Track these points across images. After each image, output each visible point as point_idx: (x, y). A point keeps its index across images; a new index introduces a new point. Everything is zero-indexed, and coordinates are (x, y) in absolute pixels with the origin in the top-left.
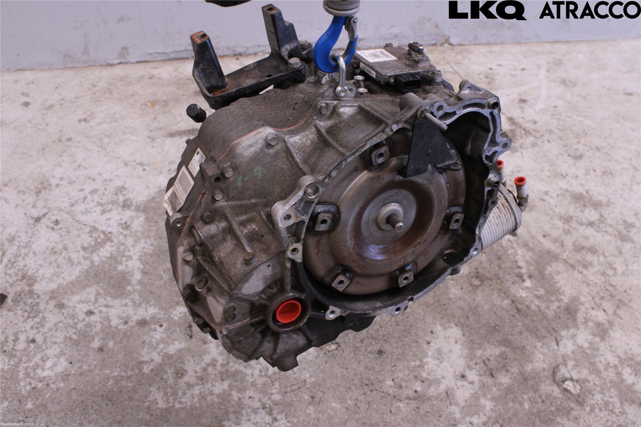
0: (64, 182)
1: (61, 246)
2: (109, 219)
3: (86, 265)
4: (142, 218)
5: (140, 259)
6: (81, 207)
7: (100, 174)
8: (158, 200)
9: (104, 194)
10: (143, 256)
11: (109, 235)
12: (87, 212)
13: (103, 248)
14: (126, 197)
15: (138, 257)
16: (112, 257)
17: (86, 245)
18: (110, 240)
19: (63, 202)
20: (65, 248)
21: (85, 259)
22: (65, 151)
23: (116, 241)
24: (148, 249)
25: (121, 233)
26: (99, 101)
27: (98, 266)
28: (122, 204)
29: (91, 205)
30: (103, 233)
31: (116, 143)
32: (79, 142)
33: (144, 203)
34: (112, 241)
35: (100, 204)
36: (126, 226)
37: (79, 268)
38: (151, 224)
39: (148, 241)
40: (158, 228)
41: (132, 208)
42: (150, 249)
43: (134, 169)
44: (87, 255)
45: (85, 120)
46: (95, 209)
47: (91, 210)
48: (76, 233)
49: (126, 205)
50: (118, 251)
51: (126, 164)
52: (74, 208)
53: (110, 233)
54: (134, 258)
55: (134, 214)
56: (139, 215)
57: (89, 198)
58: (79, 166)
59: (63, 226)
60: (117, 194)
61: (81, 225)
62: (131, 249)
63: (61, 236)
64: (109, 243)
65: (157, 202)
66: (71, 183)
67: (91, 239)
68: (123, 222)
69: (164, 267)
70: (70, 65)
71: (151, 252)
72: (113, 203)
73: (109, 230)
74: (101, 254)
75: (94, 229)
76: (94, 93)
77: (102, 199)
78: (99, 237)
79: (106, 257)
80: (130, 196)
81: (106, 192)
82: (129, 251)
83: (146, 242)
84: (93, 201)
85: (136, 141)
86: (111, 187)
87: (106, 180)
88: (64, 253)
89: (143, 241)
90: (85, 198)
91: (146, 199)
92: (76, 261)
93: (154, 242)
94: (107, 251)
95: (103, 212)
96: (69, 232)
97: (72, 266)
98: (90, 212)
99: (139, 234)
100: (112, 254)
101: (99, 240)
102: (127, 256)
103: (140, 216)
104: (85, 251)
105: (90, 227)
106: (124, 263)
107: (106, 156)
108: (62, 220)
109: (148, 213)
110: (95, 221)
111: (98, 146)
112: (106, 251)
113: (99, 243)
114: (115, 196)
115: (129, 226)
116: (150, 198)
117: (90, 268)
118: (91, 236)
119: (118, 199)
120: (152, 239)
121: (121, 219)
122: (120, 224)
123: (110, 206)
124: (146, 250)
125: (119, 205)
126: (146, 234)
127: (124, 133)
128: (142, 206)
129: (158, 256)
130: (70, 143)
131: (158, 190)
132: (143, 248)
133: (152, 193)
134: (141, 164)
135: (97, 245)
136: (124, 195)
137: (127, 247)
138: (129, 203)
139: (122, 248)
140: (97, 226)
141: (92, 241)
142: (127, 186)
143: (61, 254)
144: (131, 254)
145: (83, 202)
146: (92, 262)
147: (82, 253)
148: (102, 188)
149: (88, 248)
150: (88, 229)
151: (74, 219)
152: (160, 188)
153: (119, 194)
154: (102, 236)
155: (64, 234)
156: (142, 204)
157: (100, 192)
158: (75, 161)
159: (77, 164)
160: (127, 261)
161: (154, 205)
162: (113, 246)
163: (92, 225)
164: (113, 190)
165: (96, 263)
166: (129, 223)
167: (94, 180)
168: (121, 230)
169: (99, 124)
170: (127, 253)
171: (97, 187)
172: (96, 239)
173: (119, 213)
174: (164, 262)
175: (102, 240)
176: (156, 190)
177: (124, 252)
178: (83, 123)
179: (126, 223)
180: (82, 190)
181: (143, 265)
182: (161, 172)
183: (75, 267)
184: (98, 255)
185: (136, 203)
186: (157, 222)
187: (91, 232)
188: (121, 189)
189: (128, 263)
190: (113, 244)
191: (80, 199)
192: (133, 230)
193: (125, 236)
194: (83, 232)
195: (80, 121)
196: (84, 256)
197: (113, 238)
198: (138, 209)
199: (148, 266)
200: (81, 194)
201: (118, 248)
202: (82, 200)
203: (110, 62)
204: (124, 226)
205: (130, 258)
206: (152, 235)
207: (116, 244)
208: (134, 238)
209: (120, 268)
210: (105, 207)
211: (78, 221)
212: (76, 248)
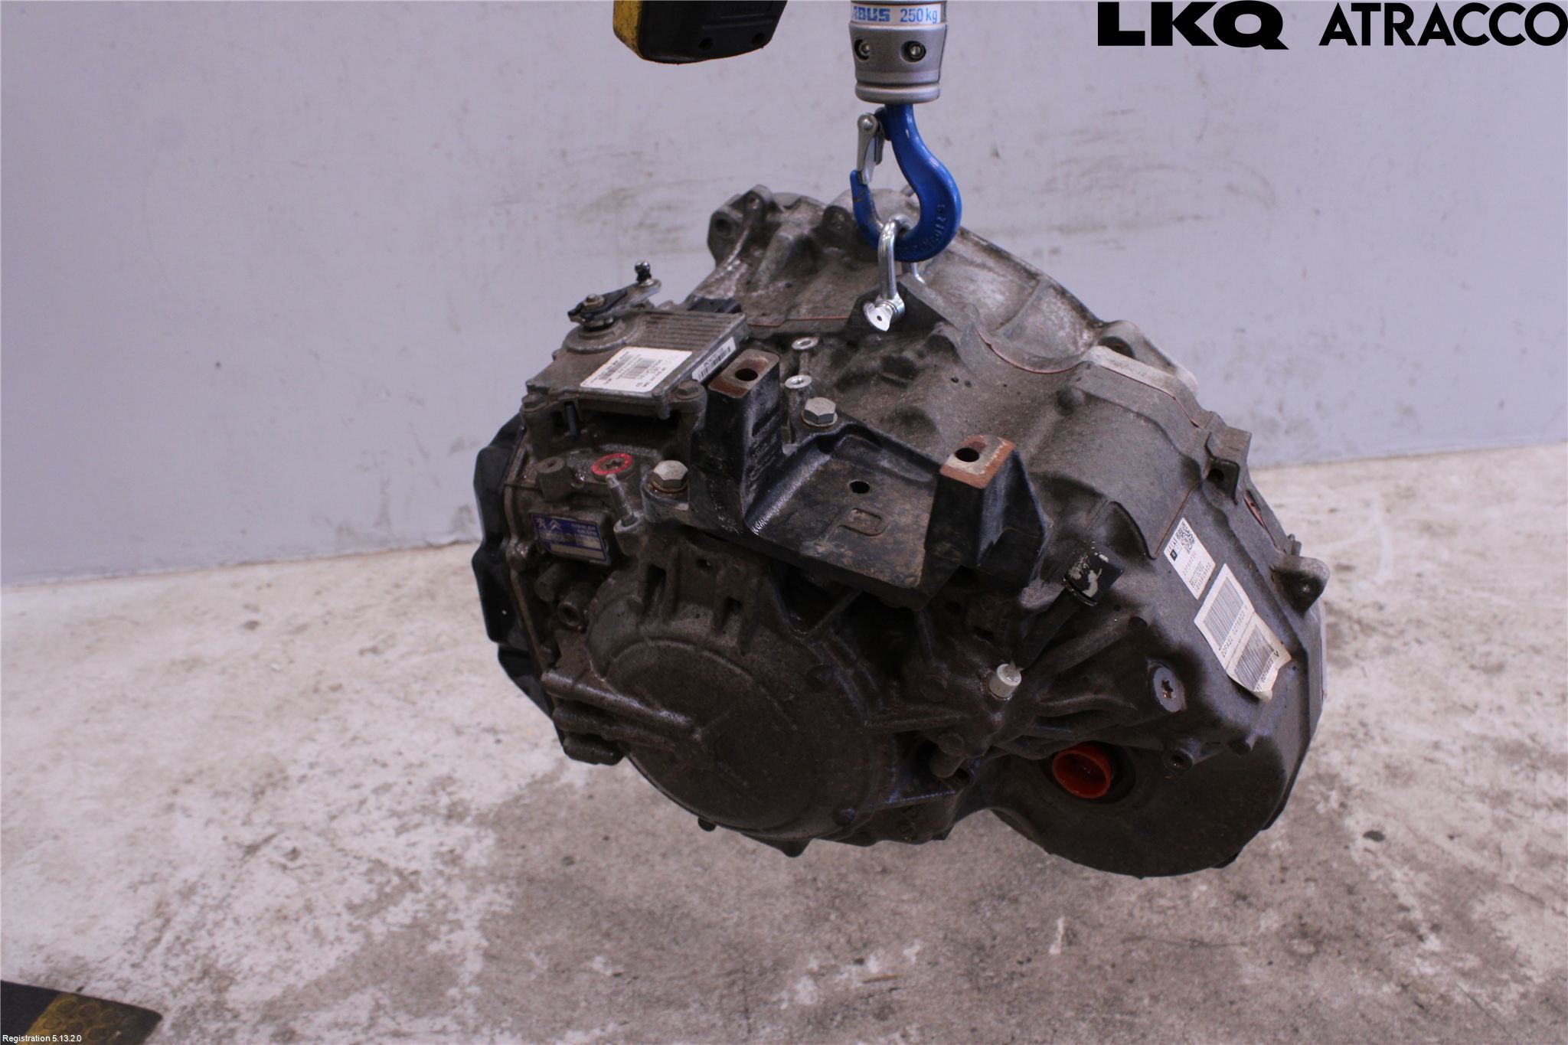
0: (319, 771)
1: (299, 903)
2: (414, 844)
3: (353, 943)
4: (490, 839)
5: (482, 927)
6: (352, 821)
7: (400, 754)
8: (527, 801)
9: (404, 793)
10: (489, 921)
11: (412, 878)
12: (365, 830)
13: (396, 904)
14: (456, 798)
15: (476, 924)
16: (416, 925)
17: (357, 900)
18: (413, 888)
19: (312, 811)
20: (309, 908)
21: (353, 929)
22: (326, 711)
23: (427, 889)
24: (501, 904)
25: (441, 873)
26: (405, 614)
27: (382, 945)
28: (444, 812)
29: (376, 815)
30: (399, 873)
31: (438, 692)
32: (357, 692)
33: (496, 809)
34: (418, 891)
35: (394, 814)
36: (453, 858)
37: (338, 950)
38: (510, 852)
39: (502, 887)
40: (526, 860)
41: (469, 820)
42: (507, 906)
43: (477, 741)
44: (356, 923)
45: (374, 650)
46: (383, 824)
47: (374, 827)
48: (336, 875)
49: (455, 814)
50: (429, 912)
51: (459, 732)
52: (335, 824)
53: (415, 873)
54: (468, 924)
55: (471, 832)
56: (483, 833)
57: (372, 801)
58: (354, 739)
59: (306, 861)
60: (434, 793)
61: (349, 859)
62: (462, 906)
63: (302, 882)
64: (410, 895)
65: (525, 805)
66: (333, 773)
67: (369, 887)
68: (445, 849)
69: (538, 943)
70: (349, 551)
71: (507, 911)
72: (424, 810)
73: (414, 866)
74: (390, 919)
75: (379, 865)
76: (397, 600)
77: (399, 803)
78: (389, 882)
79: (402, 926)
80: (465, 795)
81: (410, 789)
82: (456, 910)
83: (497, 891)
84: (379, 808)
85: (483, 686)
86: (423, 779)
87: (411, 765)
88: (305, 919)
89: (489, 888)
90: (363, 802)
91: (500, 801)
92: (331, 936)
93: (516, 890)
94: (406, 911)
95: (401, 830)
96: (320, 874)
97: (321, 946)
98: (372, 832)
99: (481, 874)
100: (415, 918)
101: (388, 889)
102: (451, 922)
103: (486, 836)
104: (353, 914)
105: (370, 861)
106: (444, 938)
107: (415, 716)
108: (307, 850)
109: (504, 829)
110: (381, 850)
111: (398, 699)
112: (400, 914)
113: (387, 895)
114: (429, 797)
115: (460, 857)
116: (510, 798)
117: (363, 949)
118: (370, 882)
119: (438, 802)
120: (512, 883)
121: (441, 844)
122: (439, 855)
123: (417, 818)
124: (495, 908)
125: (437, 814)
126: (498, 873)
127: (458, 671)
128: (491, 815)
129: (525, 919)
130: (337, 695)
131: (529, 780)
132: (491, 904)
133: (515, 788)
134: (492, 730)
135: (383, 901)
136: (450, 794)
137: (451, 902)
138: (460, 809)
139: (440, 904)
140: (384, 858)
141: (371, 890)
142: (457, 775)
143: (297, 920)
144: (461, 916)
145: (357, 811)
146: (369, 936)
147: (347, 917)
148: (403, 781)
149: (361, 906)
150: (363, 867)
151: (333, 846)
152: (533, 776)
153: (441, 793)
154: (396, 880)
155: (308, 878)
156: (490, 810)
157: (396, 789)
158: (346, 730)
159: (349, 735)
160: (451, 931)
161: (518, 812)
162: (419, 901)
163: (373, 858)
164: (425, 784)
165: (378, 939)
166: (458, 851)
167: (384, 765)
168: (440, 867)
169: (402, 657)
170: (451, 916)
171: (390, 780)
172: (381, 886)
173: (437, 831)
174: (538, 933)
175: (394, 888)
176: (524, 782)
177: (444, 913)
178: (369, 657)
179: (452, 851)
180: (356, 787)
181: (488, 940)
182: (536, 745)
183: (327, 948)
184: (384, 921)
185: (478, 809)
186: (523, 847)
187: (370, 871)
188: (445, 782)
189: (452, 937)
190: (421, 896)
191: (350, 805)
192: (468, 865)
193: (449, 880)
194: (352, 874)
195: (362, 652)
196: (350, 924)
197: (421, 884)
198: (481, 821)
199: (499, 942)
200: (355, 796)
201: (431, 905)
202: (355, 807)
203: (434, 540)
204: (448, 857)
205: (458, 925)
206: (511, 875)
207: (427, 897)
208: (469, 882)
209: (433, 948)
210: (406, 819)
211: (342, 850)
212: (334, 907)
